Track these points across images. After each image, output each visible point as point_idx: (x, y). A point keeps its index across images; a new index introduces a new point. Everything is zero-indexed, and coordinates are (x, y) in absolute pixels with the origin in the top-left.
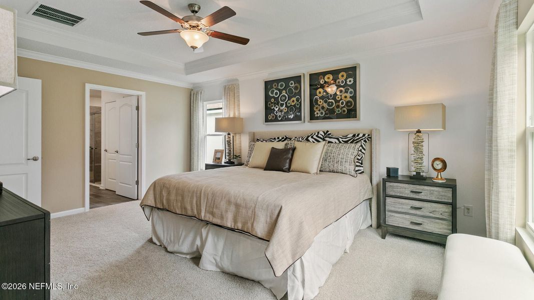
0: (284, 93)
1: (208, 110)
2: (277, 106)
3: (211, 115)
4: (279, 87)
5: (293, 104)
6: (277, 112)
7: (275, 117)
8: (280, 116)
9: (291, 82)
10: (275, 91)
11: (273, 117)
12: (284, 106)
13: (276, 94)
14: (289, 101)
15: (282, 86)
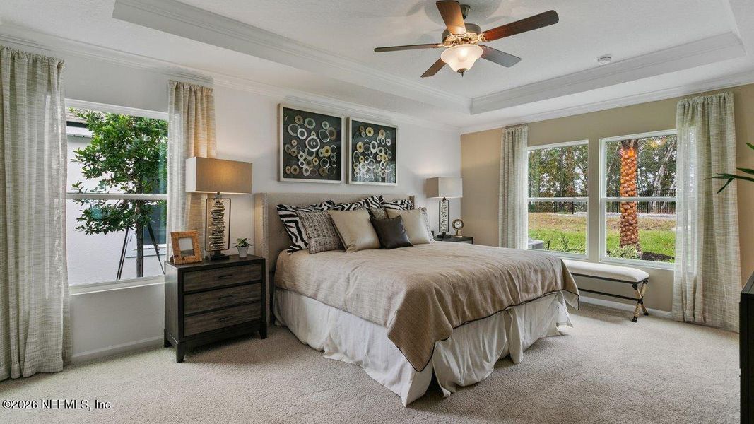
0: (313, 136)
1: (70, 124)
2: (302, 153)
3: (75, 138)
4: (306, 125)
5: (327, 155)
6: (302, 164)
7: (298, 171)
8: (306, 170)
9: (324, 122)
10: (300, 130)
11: (295, 170)
12: (314, 155)
13: (302, 133)
14: (321, 150)
15: (310, 123)
